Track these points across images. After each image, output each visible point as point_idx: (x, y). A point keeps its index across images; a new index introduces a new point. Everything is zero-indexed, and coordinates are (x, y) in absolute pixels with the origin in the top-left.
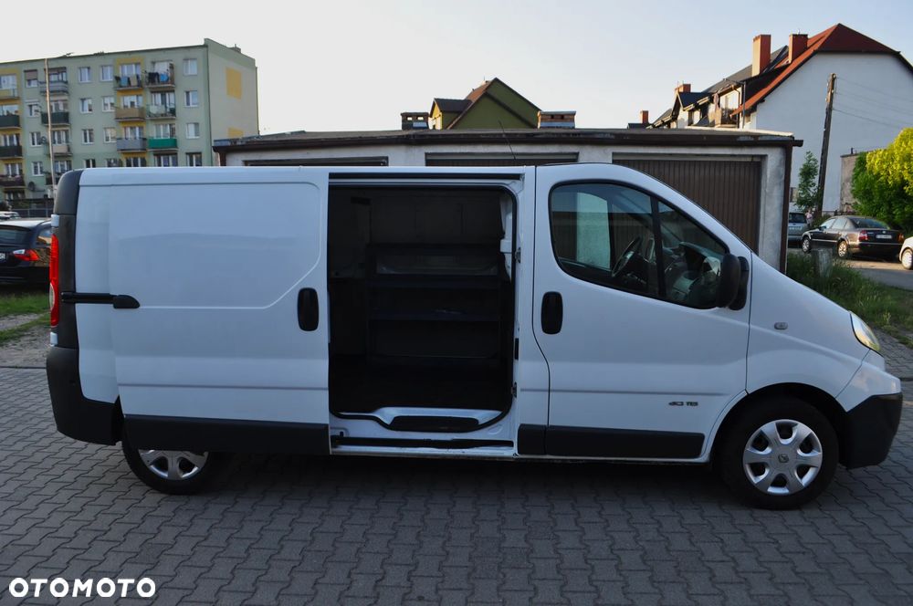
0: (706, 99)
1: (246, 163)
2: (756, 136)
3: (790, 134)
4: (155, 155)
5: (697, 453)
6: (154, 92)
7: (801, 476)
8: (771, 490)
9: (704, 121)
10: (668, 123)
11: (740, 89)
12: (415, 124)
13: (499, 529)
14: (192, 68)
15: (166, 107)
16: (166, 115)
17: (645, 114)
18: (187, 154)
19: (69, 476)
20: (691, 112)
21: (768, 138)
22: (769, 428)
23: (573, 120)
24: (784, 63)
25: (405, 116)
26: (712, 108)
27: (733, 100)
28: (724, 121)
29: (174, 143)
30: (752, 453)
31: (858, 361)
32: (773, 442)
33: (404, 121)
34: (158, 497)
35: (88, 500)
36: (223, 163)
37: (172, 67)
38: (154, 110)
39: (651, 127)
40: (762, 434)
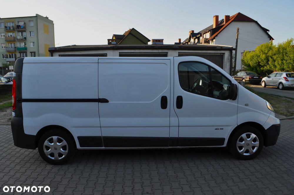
0: (199, 35)
1: (60, 56)
2: (222, 47)
3: (232, 46)
4: (19, 53)
5: (223, 144)
6: (19, 32)
7: (253, 150)
8: (245, 154)
9: (199, 42)
10: (187, 43)
11: (210, 32)
12: (112, 43)
13: (166, 170)
14: (32, 24)
15: (23, 37)
16: (23, 39)
17: (180, 40)
18: (30, 52)
19: (18, 161)
20: (195, 39)
21: (225, 48)
22: (244, 136)
23: (163, 42)
24: (223, 24)
25: (109, 40)
26: (201, 38)
27: (208, 36)
28: (205, 42)
29: (26, 49)
30: (239, 143)
31: (268, 115)
32: (245, 140)
33: (109, 42)
34: (51, 166)
35: (27, 168)
36: (52, 56)
37: (25, 23)
38: (19, 38)
39: (182, 44)
40: (242, 137)
